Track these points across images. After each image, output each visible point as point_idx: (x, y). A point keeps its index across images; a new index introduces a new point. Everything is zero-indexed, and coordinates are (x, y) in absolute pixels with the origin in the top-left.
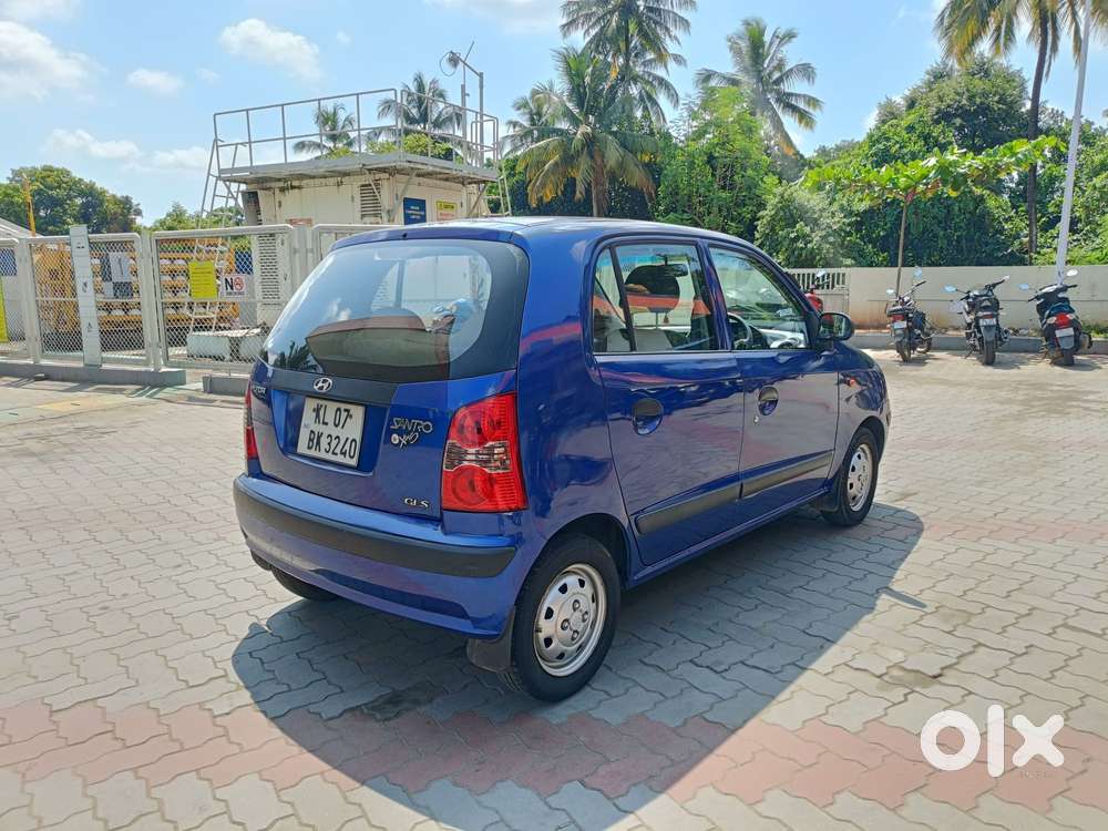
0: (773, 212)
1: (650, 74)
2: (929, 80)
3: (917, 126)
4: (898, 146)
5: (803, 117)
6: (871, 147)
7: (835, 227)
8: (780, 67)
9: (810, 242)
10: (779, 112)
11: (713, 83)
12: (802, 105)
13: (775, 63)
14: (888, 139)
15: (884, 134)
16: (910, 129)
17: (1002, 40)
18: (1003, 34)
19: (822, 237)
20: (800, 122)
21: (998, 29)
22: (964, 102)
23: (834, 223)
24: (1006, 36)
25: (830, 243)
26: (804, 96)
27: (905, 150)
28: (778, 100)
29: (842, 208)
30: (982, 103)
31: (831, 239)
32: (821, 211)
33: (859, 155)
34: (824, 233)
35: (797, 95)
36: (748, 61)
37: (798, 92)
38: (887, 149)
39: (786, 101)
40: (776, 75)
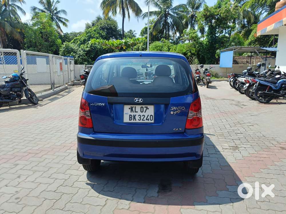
0: (64, 49)
1: (14, 5)
2: (97, 20)
3: (96, 30)
4: (93, 35)
5: (64, 24)
6: (86, 34)
7: (81, 54)
8: (56, 9)
9: (76, 57)
10: (58, 21)
11: (37, 11)
12: (63, 21)
13: (54, 8)
14: (90, 33)
15: (89, 31)
16: (95, 31)
17: (114, 13)
18: (114, 11)
19: (78, 57)
20: (64, 25)
21: (113, 10)
22: (106, 26)
23: (81, 53)
24: (115, 12)
25: (80, 58)
26: (64, 18)
27: (95, 36)
28: (57, 19)
29: (82, 49)
30: (110, 27)
31: (81, 57)
32: (77, 50)
33: (83, 36)
34: (79, 55)
35: (63, 18)
36: (46, 6)
37: (62, 17)
38: (90, 35)
39: (60, 19)
40: (55, 12)
